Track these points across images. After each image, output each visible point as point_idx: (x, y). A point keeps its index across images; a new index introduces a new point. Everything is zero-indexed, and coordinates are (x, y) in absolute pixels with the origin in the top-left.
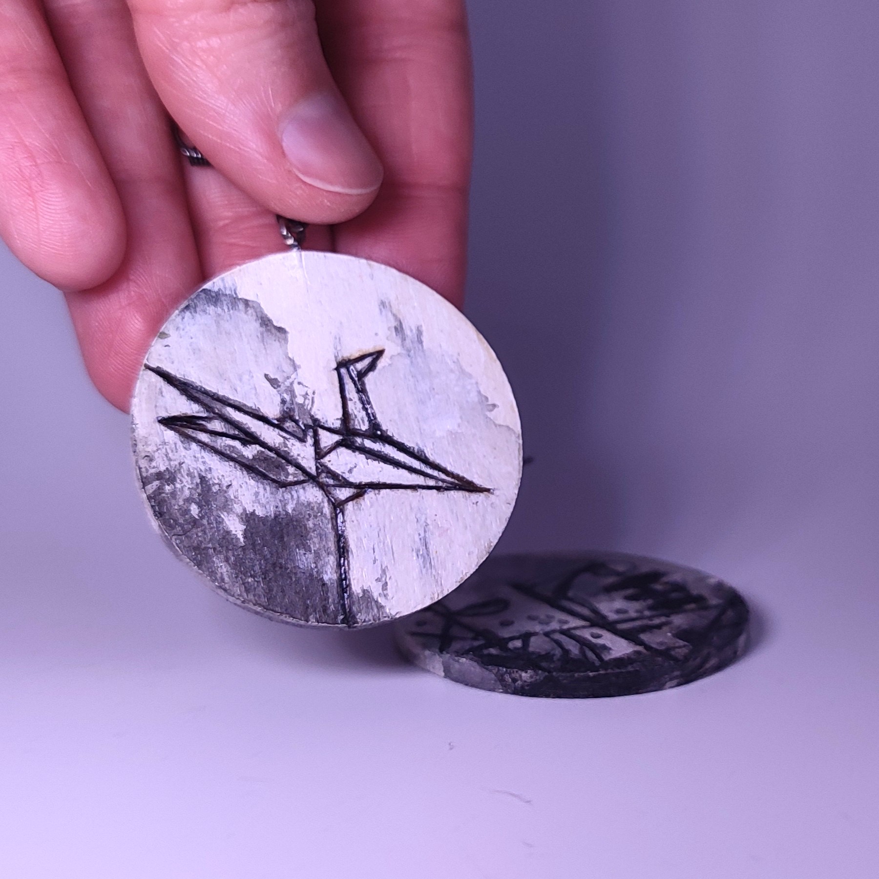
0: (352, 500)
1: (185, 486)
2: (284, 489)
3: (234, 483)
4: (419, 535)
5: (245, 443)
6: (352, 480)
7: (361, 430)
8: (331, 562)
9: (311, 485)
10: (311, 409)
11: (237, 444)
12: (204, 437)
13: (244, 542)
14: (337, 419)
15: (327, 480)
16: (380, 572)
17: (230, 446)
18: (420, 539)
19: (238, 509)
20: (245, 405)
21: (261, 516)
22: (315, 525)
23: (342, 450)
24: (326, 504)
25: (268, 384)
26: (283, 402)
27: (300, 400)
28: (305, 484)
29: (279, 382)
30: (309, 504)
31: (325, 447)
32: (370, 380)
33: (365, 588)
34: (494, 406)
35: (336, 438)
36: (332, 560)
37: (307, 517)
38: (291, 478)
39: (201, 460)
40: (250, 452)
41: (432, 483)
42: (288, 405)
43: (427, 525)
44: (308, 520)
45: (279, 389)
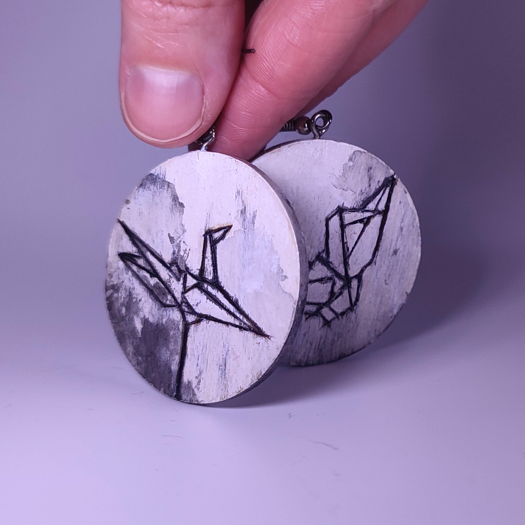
0: (195, 324)
1: (122, 295)
2: (164, 308)
3: (143, 300)
4: (223, 355)
5: (152, 276)
6: (196, 310)
7: (208, 279)
8: (177, 359)
9: (176, 309)
10: (186, 260)
11: (148, 275)
12: (135, 268)
13: (141, 335)
14: (197, 269)
15: (185, 308)
16: (199, 373)
17: (145, 276)
18: (223, 358)
19: (142, 315)
20: (156, 252)
21: (151, 322)
22: (174, 334)
23: (196, 290)
24: (181, 323)
25: (169, 240)
26: (174, 253)
27: (182, 253)
28: (174, 308)
29: (174, 240)
30: (174, 321)
31: (188, 286)
32: (220, 246)
33: (190, 380)
34: (286, 277)
35: (195, 282)
36: (177, 358)
37: (171, 328)
38: (168, 302)
39: (132, 282)
40: (153, 281)
41: (237, 323)
42: (175, 255)
43: (228, 351)
44: (171, 330)
45: (173, 244)
